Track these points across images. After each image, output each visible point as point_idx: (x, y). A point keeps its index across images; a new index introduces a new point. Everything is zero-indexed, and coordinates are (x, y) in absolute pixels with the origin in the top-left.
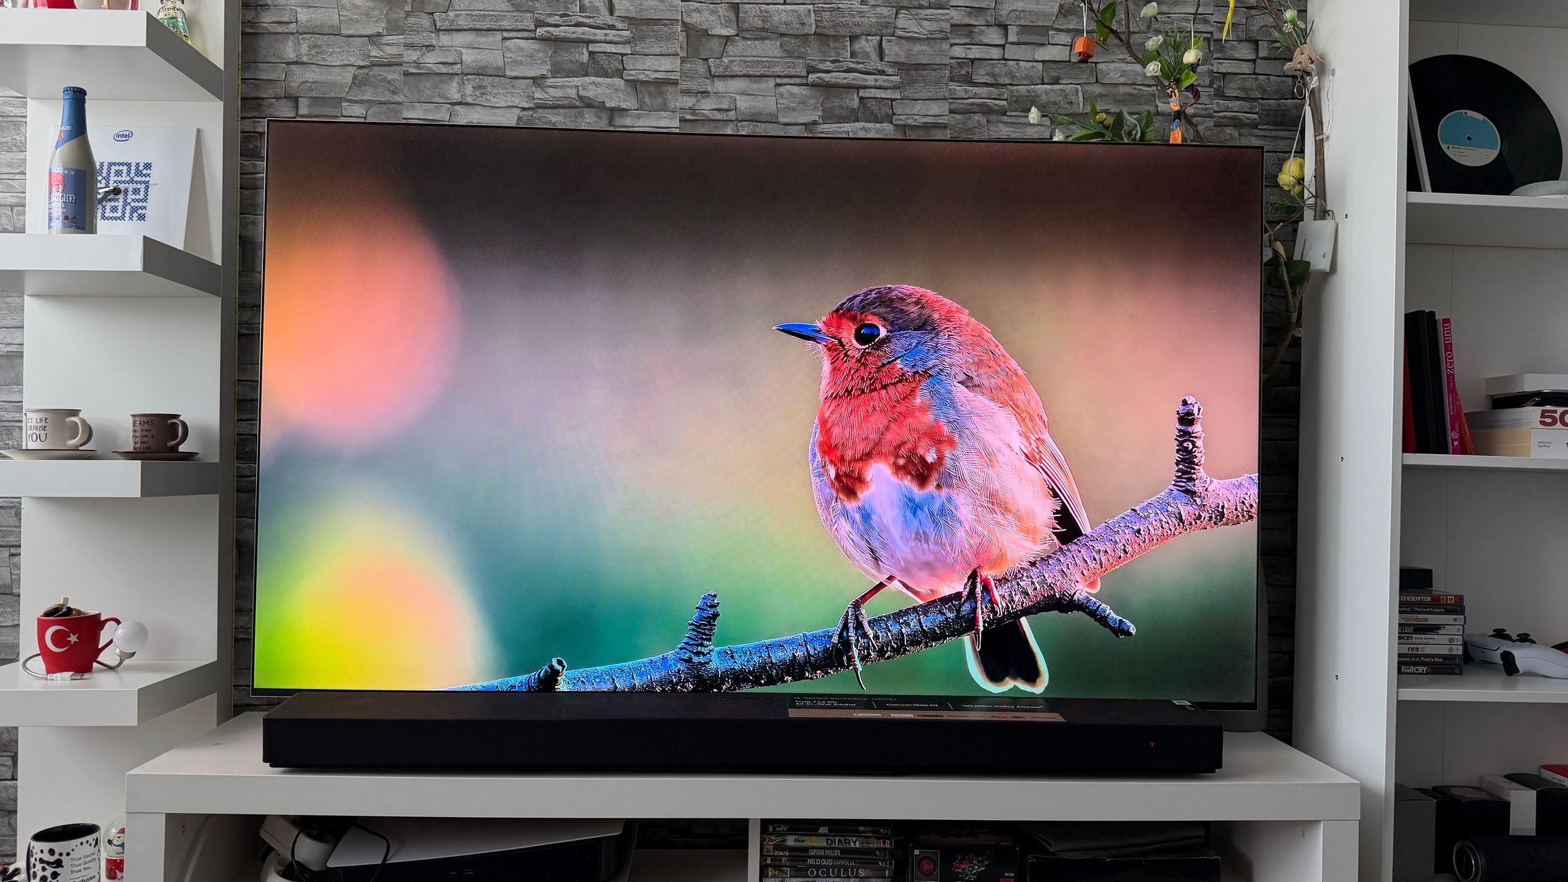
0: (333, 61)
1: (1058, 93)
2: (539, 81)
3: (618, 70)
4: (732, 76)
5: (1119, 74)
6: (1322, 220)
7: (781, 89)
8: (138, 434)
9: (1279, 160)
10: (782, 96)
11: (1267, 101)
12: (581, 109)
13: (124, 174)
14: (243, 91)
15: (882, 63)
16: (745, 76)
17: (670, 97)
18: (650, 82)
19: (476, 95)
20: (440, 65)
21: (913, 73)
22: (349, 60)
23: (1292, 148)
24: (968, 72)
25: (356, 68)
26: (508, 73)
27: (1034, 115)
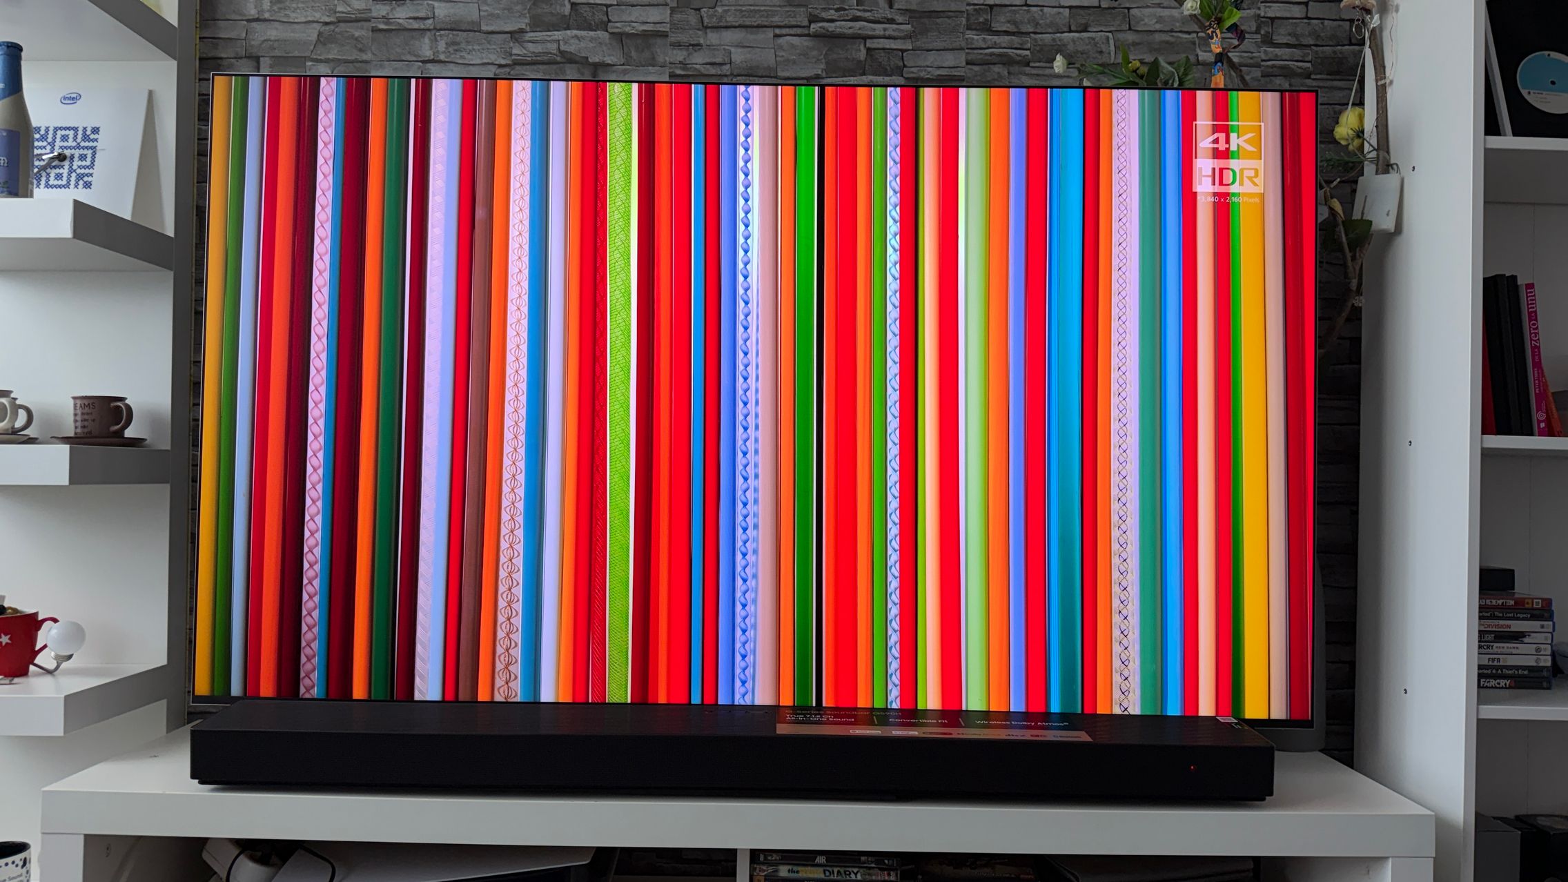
0: (297, 18)
1: (1087, 42)
2: (517, 36)
3: (602, 22)
4: (727, 27)
5: (1155, 20)
6: (1386, 173)
7: (781, 41)
8: (79, 418)
9: (1335, 112)
10: (781, 47)
11: (1321, 48)
12: (561, 65)
13: (71, 139)
14: (201, 51)
15: (892, 10)
16: (740, 26)
17: (658, 50)
18: (637, 35)
19: (449, 52)
20: (411, 21)
21: (926, 21)
22: (314, 17)
23: (1349, 101)
24: (986, 20)
25: (321, 24)
26: (484, 28)
27: (1059, 64)
